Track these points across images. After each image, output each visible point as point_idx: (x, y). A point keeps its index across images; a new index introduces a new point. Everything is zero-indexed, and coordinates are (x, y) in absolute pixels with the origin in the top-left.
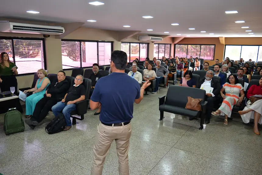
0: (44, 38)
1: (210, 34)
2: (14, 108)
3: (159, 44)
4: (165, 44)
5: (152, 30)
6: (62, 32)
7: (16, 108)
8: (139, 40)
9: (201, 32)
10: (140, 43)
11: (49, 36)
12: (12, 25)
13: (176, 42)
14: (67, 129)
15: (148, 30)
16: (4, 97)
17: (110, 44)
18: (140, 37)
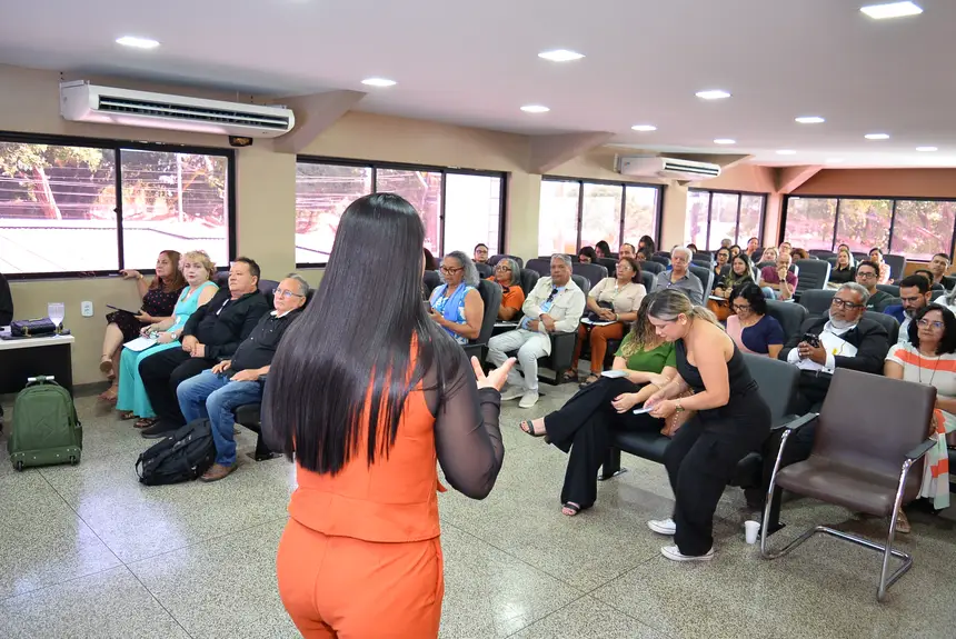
0: (230, 147)
1: (919, 149)
2: (48, 378)
3: (711, 192)
4: (740, 193)
5: (653, 128)
6: (285, 127)
7: (52, 377)
8: (619, 172)
9: (867, 136)
10: (624, 184)
11: (250, 141)
12: (94, 93)
13: (790, 186)
14: (215, 476)
15: (636, 128)
16: (27, 338)
17: (497, 181)
18: (624, 160)
